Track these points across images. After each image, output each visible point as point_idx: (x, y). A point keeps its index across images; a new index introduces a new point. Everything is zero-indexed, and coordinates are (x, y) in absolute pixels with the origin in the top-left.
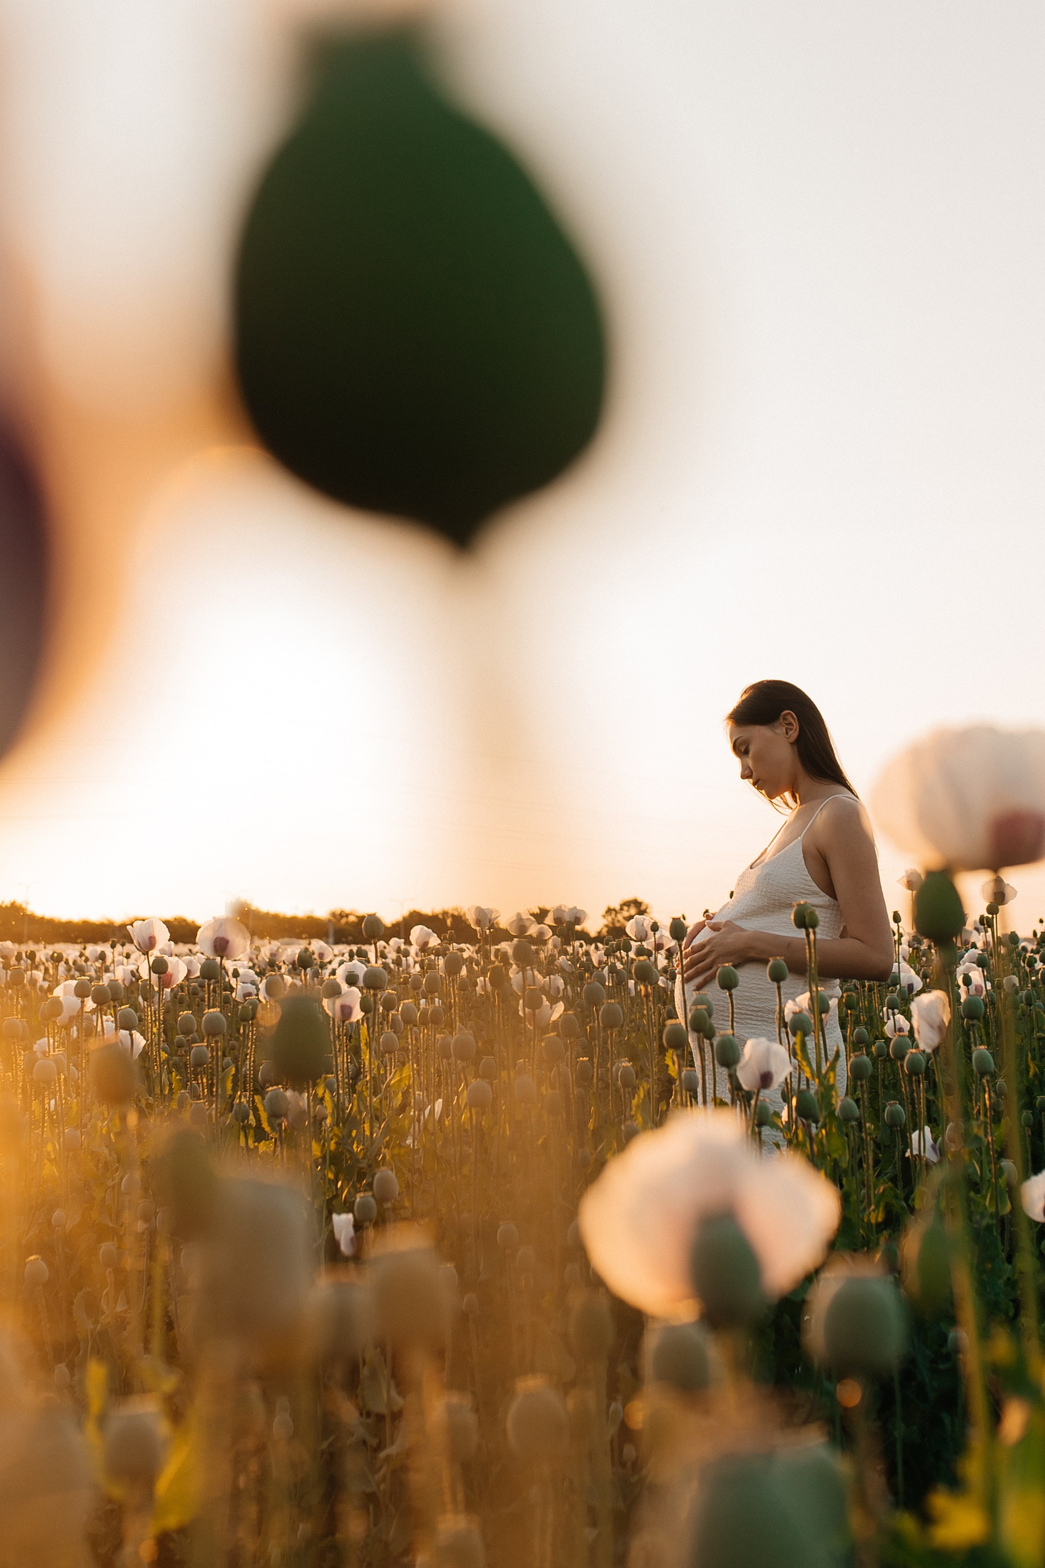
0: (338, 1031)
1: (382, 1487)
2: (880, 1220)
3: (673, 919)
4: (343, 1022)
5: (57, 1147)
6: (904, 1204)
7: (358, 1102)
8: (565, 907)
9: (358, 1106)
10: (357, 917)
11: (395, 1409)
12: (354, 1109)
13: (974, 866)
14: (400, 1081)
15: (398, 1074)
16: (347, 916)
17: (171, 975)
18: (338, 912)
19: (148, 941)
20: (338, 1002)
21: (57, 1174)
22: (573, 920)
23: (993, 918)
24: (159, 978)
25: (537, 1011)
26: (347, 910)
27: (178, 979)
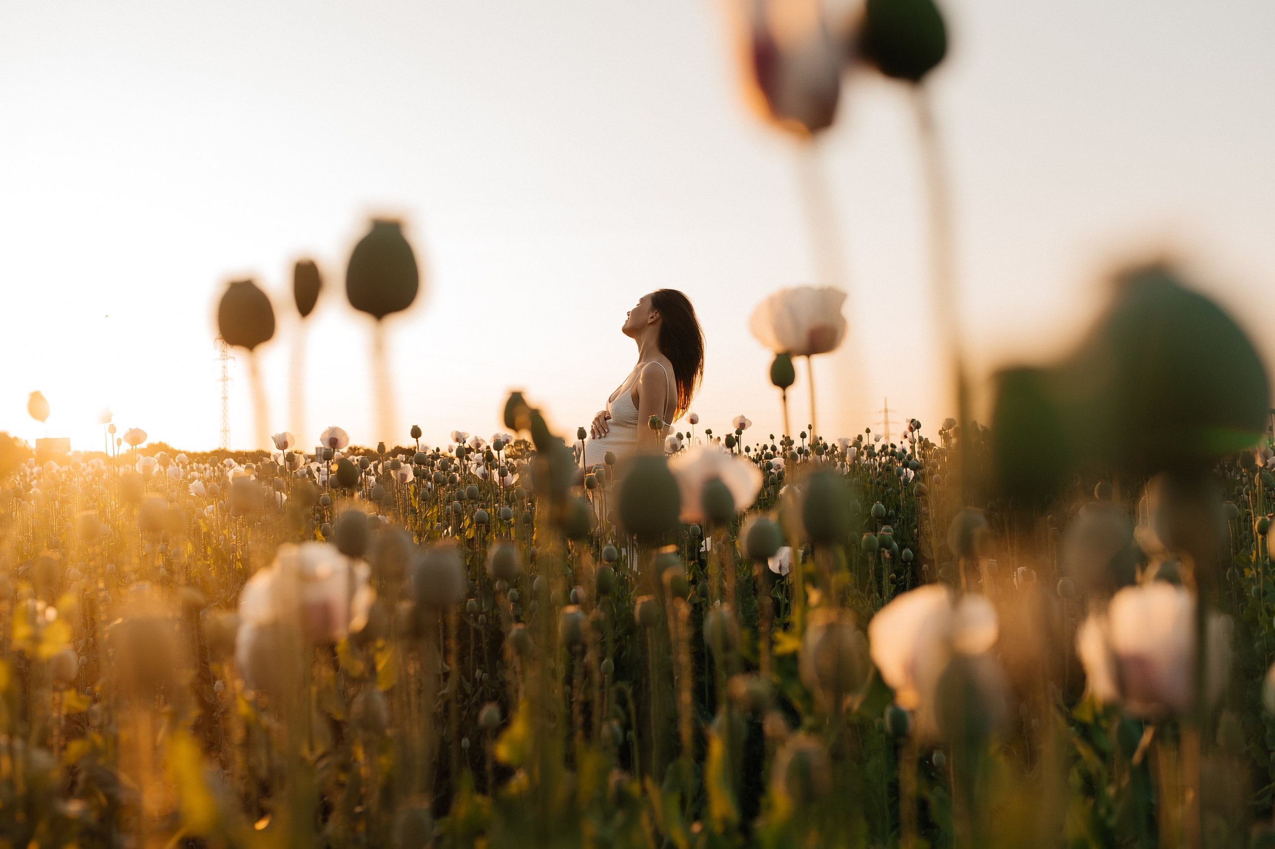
0: (400, 487)
1: (439, 710)
2: (690, 579)
3: (580, 428)
4: (402, 483)
5: (241, 553)
6: (701, 572)
7: (411, 525)
8: (500, 434)
9: (411, 527)
10: (365, 450)
11: (445, 671)
12: (409, 528)
13: (800, 354)
14: (432, 514)
15: (431, 511)
16: (359, 449)
17: (296, 463)
18: (353, 447)
19: (283, 444)
20: (399, 472)
21: (241, 567)
22: (505, 441)
23: (739, 436)
24: (290, 464)
25: (505, 478)
26: (358, 445)
27: (300, 464)
